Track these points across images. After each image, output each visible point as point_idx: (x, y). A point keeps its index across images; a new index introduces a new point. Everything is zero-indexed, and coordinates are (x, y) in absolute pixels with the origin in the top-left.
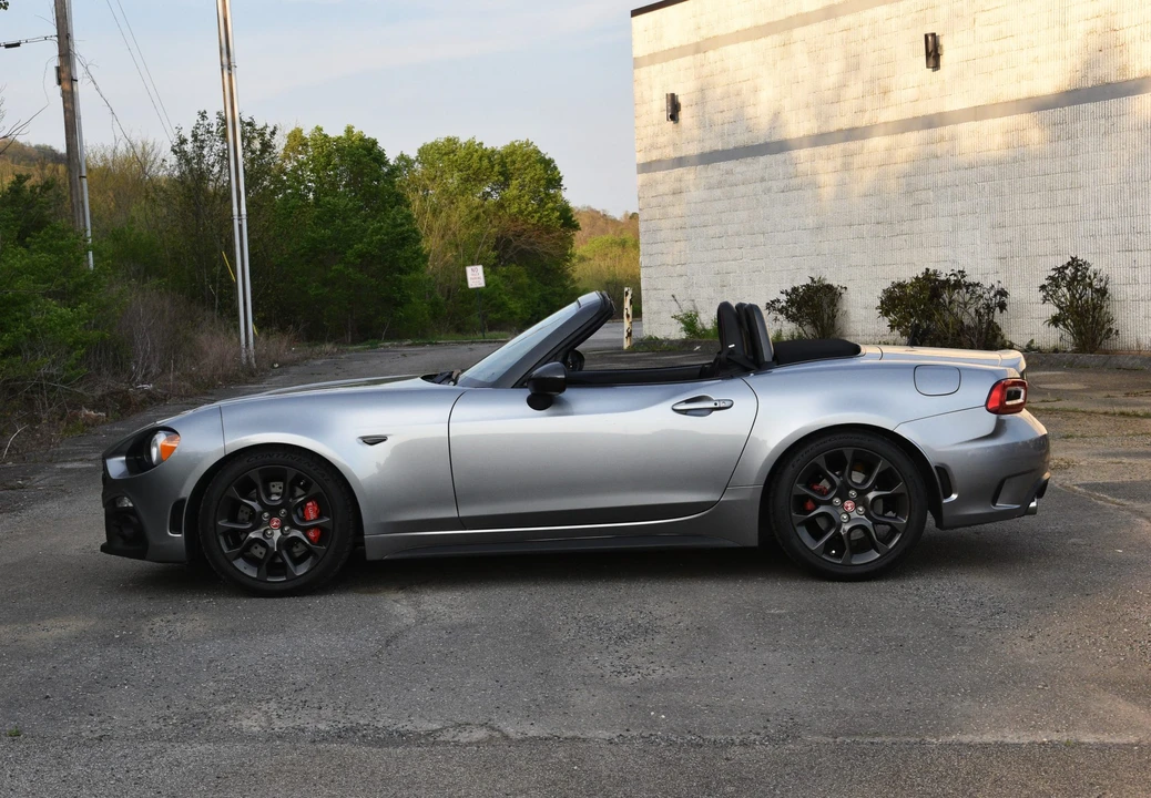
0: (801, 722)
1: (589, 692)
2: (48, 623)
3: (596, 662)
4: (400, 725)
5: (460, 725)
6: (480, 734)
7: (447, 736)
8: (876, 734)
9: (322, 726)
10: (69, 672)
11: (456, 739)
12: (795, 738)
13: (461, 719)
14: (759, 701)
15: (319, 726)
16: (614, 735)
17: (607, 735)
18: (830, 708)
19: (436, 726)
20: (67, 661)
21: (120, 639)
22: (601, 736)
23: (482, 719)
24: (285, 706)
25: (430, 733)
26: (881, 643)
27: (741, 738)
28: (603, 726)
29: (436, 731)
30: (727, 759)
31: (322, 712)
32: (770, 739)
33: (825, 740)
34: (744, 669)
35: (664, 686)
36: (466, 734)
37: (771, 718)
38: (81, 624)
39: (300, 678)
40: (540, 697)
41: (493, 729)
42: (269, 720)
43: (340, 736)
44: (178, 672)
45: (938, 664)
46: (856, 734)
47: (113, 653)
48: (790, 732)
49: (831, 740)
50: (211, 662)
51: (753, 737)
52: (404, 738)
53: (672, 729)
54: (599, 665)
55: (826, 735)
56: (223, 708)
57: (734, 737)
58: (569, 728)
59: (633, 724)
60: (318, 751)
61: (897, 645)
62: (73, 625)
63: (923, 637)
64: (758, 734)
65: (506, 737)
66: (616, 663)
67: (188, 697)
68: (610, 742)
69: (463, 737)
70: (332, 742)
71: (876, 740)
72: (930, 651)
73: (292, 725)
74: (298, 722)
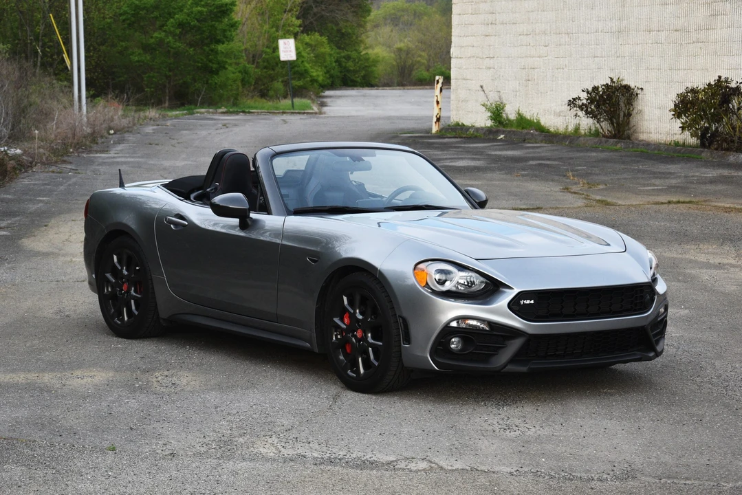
0: (636, 468)
1: (489, 441)
2: (78, 373)
3: (486, 421)
4: (368, 457)
5: (408, 459)
6: (424, 465)
7: (402, 465)
8: (687, 479)
9: (315, 455)
10: (121, 410)
11: (408, 467)
12: (634, 478)
13: (409, 454)
14: (607, 453)
15: (314, 454)
16: (513, 470)
17: (509, 470)
18: (654, 460)
19: (392, 458)
20: (114, 402)
21: (140, 387)
22: (504, 470)
23: (421, 455)
24: (284, 440)
25: (389, 463)
26: (686, 418)
27: (597, 476)
28: (504, 464)
29: (393, 461)
30: (592, 488)
31: (311, 445)
32: (617, 478)
33: (653, 480)
34: (592, 431)
35: (538, 439)
36: (414, 464)
37: (616, 465)
38: (104, 375)
39: (286, 422)
40: (457, 444)
41: (431, 462)
42: (277, 448)
43: (331, 461)
44: (198, 414)
45: (728, 435)
46: (674, 478)
47: (142, 397)
48: (630, 474)
49: (657, 481)
50: (216, 408)
51: (605, 476)
52: (373, 465)
53: (551, 468)
54: (489, 423)
55: (654, 477)
56: (241, 440)
57: (593, 475)
58: (481, 463)
59: (524, 463)
60: (323, 471)
61: (697, 420)
62: (99, 377)
63: (717, 415)
64: (609, 474)
65: (442, 468)
66: (501, 422)
67: (214, 431)
68: (511, 474)
69: (413, 466)
70: (327, 465)
71: (687, 482)
72: (722, 425)
73: (295, 453)
74: (299, 451)
